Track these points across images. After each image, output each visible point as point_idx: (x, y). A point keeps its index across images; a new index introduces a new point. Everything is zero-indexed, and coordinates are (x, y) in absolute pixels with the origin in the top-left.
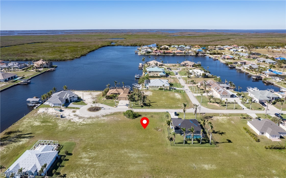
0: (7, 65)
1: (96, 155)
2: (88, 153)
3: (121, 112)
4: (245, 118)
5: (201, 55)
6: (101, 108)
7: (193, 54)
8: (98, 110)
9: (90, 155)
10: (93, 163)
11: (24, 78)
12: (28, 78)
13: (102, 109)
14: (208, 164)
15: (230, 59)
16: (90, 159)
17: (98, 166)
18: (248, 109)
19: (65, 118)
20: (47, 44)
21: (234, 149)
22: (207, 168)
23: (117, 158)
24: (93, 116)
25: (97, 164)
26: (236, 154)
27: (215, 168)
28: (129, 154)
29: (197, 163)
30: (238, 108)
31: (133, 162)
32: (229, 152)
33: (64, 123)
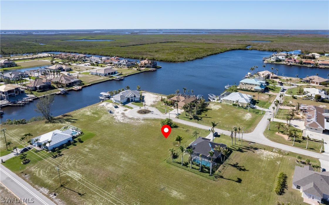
0: (119, 61)
1: (98, 148)
2: (95, 145)
4: (304, 163)
6: (151, 112)
8: (145, 113)
11: (122, 74)
12: (125, 75)
14: (179, 192)
16: (90, 149)
17: (88, 157)
19: (112, 114)
20: (178, 44)
21: (232, 190)
24: (136, 117)
25: (90, 155)
26: (227, 195)
27: (181, 198)
28: (121, 157)
29: (170, 187)
31: (116, 164)
32: (222, 190)
33: (107, 118)
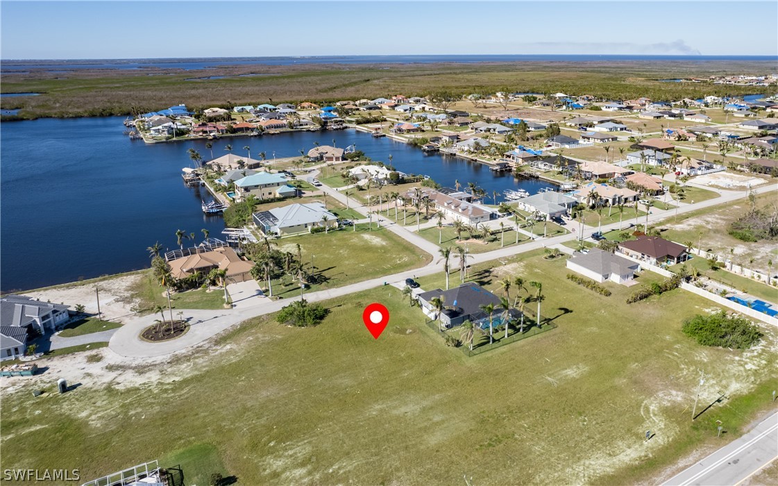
1: (309, 449)
2: (281, 453)
3: (261, 316)
4: (552, 257)
5: (334, 128)
6: (186, 322)
7: (312, 128)
8: (182, 331)
9: (291, 456)
10: (326, 472)
13: (190, 322)
14: (569, 367)
15: (414, 130)
16: (303, 465)
17: (345, 473)
18: (541, 238)
19: (79, 388)
21: (585, 322)
22: (574, 375)
23: (375, 434)
24: (184, 351)
25: (339, 468)
26: (594, 329)
27: (587, 369)
28: (395, 412)
29: (550, 372)
30: (522, 240)
31: (422, 425)
32: (581, 330)
33: (98, 404)
